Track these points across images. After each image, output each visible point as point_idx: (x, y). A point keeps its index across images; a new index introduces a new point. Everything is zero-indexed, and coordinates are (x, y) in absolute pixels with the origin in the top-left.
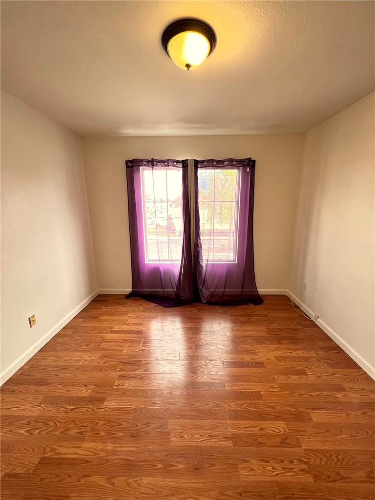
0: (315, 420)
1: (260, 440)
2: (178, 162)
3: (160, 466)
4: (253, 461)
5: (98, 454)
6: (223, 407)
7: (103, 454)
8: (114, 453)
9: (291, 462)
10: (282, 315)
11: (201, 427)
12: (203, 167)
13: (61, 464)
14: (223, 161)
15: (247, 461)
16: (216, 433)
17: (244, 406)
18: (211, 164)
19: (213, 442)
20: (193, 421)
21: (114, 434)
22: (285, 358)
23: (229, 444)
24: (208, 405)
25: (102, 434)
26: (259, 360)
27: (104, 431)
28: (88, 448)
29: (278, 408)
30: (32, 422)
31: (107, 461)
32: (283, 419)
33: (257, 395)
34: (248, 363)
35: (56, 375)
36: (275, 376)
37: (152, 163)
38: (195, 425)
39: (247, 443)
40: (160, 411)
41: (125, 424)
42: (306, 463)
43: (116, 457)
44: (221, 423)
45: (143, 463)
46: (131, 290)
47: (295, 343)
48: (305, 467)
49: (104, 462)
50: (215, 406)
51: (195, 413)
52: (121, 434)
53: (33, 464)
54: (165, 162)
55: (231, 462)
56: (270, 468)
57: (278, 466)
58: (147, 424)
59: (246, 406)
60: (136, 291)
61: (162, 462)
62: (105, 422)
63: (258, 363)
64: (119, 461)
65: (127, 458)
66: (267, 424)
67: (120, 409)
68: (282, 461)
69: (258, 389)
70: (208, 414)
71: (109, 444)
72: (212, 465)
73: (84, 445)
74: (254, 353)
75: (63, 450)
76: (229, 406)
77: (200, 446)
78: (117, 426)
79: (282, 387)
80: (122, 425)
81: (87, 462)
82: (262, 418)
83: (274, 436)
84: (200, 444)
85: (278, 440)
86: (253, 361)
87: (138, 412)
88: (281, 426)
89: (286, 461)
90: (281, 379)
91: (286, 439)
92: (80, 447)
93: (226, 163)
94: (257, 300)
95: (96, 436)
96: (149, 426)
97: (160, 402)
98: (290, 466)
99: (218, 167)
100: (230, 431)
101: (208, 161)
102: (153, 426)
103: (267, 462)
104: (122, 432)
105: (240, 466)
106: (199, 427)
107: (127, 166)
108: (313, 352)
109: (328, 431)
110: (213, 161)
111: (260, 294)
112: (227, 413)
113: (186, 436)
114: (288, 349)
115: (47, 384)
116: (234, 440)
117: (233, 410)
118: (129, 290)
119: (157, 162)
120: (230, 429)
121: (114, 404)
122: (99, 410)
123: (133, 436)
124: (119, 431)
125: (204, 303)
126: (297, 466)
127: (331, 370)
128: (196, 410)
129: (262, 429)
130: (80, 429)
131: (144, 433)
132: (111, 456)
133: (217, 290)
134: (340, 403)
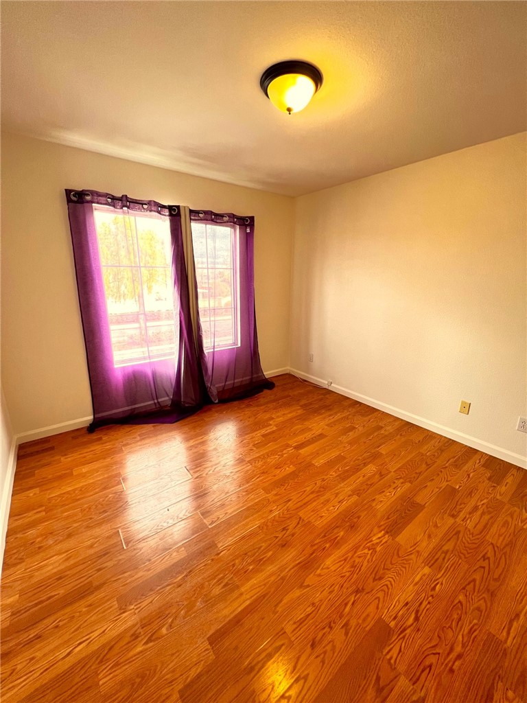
0: (384, 453)
1: (369, 483)
2: (164, 207)
3: (328, 545)
4: (377, 497)
5: (268, 582)
6: (327, 479)
7: (273, 579)
8: (282, 569)
9: (394, 483)
10: (302, 391)
11: (328, 501)
12: (198, 220)
13: (238, 622)
14: (222, 216)
15: (374, 500)
16: (341, 498)
17: (340, 470)
18: (209, 217)
19: (345, 504)
20: (317, 501)
21: (263, 558)
22: (334, 423)
23: (355, 498)
24: (316, 484)
25: (251, 567)
26: (318, 433)
27: (250, 564)
28: (251, 587)
29: (360, 458)
30: (140, 630)
32: (369, 463)
33: (340, 459)
34: (312, 438)
35: (99, 570)
36: (340, 439)
37: (124, 202)
38: (323, 503)
39: (364, 489)
40: (283, 513)
42: (400, 478)
43: (287, 570)
44: (338, 489)
45: (314, 555)
46: (92, 417)
47: (329, 409)
48: (401, 480)
49: (281, 581)
50: (321, 482)
51: (313, 496)
52: (270, 553)
53: (206, 650)
54: (142, 204)
55: (366, 506)
56: (389, 494)
57: (391, 489)
58: (284, 529)
60: (102, 417)
61: (326, 542)
62: (240, 558)
63: (319, 435)
64: (292, 570)
65: (297, 562)
66: (365, 470)
67: (243, 538)
68: (390, 486)
69: (338, 453)
70: (323, 490)
71: (268, 568)
72: (359, 517)
73: (243, 589)
74: (310, 430)
75: (226, 612)
76: (331, 475)
77: (340, 513)
78: (257, 551)
79: (350, 443)
80: (261, 547)
81: (264, 596)
82: (358, 470)
83: (374, 475)
84: (338, 512)
85: (377, 476)
86: (314, 435)
87: (265, 527)
88: (371, 469)
89: (392, 484)
90: (344, 439)
91: (380, 473)
92: (241, 594)
93: (226, 219)
94: (268, 384)
95: (245, 574)
96: (288, 530)
97: (276, 507)
98: (395, 485)
99: (216, 222)
100: (348, 490)
101: (206, 212)
102: (290, 527)
103: (383, 492)
104: (269, 551)
105: (374, 505)
107: (69, 201)
108: (346, 411)
109: (395, 455)
110: (211, 213)
111: (267, 377)
112: (335, 481)
113: (324, 514)
114: (330, 416)
115: (98, 588)
116: (355, 493)
117: (337, 476)
118: (89, 418)
119: (130, 202)
121: (231, 539)
122: (221, 554)
123: (283, 546)
124: (265, 553)
125: (217, 403)
126: (398, 483)
127: (367, 419)
128: (312, 493)
129: (364, 476)
130: (219, 584)
131: (290, 537)
132: (281, 573)
133: (236, 381)
134: (386, 436)
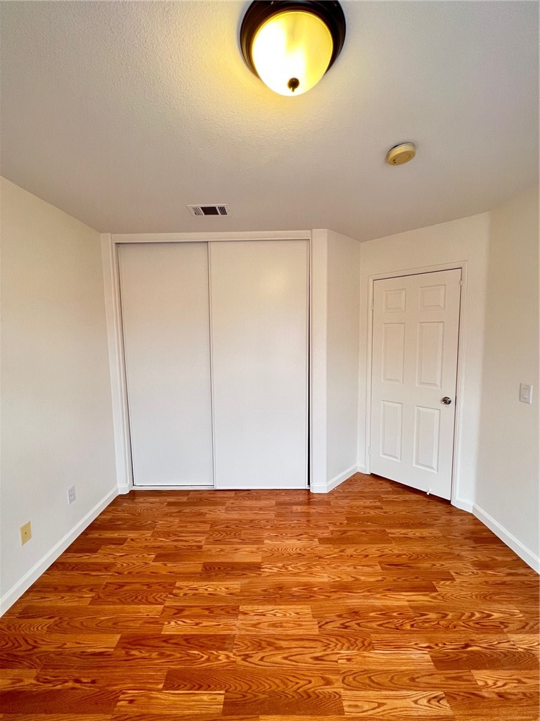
4: (224, 594)
5: (382, 596)
6: (240, 656)
7: (378, 596)
9: (185, 594)
11: (274, 625)
16: (257, 618)
17: (206, 657)
19: (262, 609)
20: (285, 633)
21: (380, 615)
23: (242, 608)
24: (262, 659)
25: (395, 614)
27: (395, 618)
31: (369, 591)
32: (160, 638)
38: (281, 627)
39: (222, 610)
40: (336, 646)
41: (375, 626)
42: (172, 594)
43: (362, 594)
44: (248, 630)
45: (332, 590)
49: (372, 591)
50: (251, 657)
51: (283, 644)
52: (372, 614)
57: (201, 591)
58: (346, 627)
59: (202, 657)
61: (314, 592)
64: (358, 591)
66: (187, 631)
69: (163, 694)
70: (263, 642)
72: (265, 590)
76: (228, 657)
77: (276, 605)
81: (389, 590)
82: (188, 638)
84: (277, 607)
85: (185, 613)
87: (366, 643)
91: (175, 615)
96: (342, 624)
97: (340, 661)
98: (189, 592)
102: (337, 625)
105: (237, 590)
106: (277, 625)
112: (236, 644)
113: (293, 614)
116: (236, 612)
117: (225, 649)
120: (238, 623)
122: (427, 645)
123: (356, 613)
124: (376, 618)
128: (280, 648)
129: (198, 624)
131: (344, 616)
132: (369, 595)
